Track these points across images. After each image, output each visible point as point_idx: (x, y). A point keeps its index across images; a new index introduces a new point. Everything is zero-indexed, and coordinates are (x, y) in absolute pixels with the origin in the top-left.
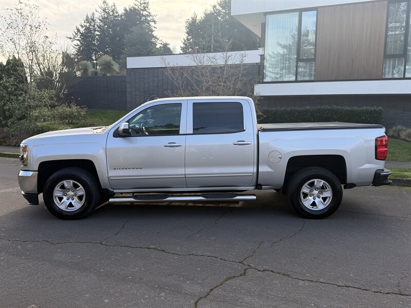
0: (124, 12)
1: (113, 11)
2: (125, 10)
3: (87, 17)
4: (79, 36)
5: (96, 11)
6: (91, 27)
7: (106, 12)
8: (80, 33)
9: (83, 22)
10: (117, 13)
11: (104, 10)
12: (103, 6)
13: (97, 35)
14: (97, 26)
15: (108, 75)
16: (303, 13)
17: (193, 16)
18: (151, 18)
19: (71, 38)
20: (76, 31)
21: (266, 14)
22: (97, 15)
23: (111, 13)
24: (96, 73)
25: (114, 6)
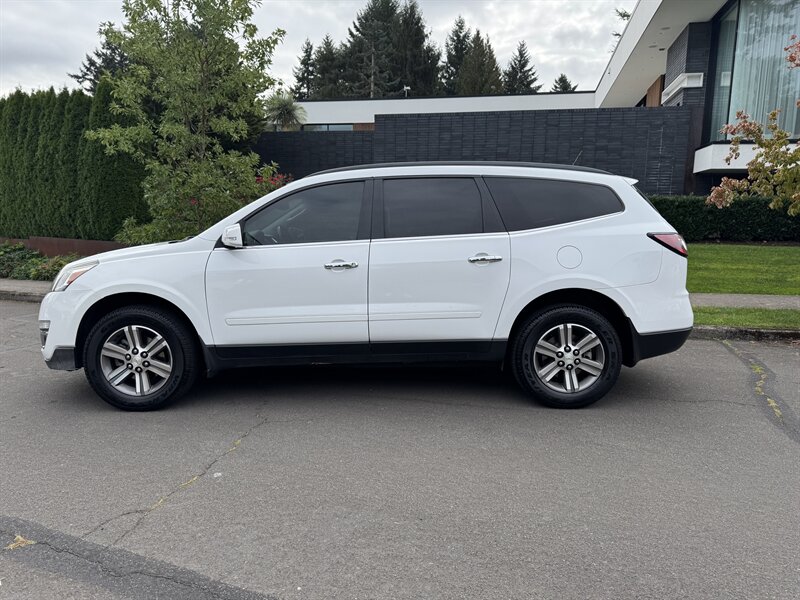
4: (93, 73)
9: (99, 47)
19: (77, 77)
20: (87, 63)
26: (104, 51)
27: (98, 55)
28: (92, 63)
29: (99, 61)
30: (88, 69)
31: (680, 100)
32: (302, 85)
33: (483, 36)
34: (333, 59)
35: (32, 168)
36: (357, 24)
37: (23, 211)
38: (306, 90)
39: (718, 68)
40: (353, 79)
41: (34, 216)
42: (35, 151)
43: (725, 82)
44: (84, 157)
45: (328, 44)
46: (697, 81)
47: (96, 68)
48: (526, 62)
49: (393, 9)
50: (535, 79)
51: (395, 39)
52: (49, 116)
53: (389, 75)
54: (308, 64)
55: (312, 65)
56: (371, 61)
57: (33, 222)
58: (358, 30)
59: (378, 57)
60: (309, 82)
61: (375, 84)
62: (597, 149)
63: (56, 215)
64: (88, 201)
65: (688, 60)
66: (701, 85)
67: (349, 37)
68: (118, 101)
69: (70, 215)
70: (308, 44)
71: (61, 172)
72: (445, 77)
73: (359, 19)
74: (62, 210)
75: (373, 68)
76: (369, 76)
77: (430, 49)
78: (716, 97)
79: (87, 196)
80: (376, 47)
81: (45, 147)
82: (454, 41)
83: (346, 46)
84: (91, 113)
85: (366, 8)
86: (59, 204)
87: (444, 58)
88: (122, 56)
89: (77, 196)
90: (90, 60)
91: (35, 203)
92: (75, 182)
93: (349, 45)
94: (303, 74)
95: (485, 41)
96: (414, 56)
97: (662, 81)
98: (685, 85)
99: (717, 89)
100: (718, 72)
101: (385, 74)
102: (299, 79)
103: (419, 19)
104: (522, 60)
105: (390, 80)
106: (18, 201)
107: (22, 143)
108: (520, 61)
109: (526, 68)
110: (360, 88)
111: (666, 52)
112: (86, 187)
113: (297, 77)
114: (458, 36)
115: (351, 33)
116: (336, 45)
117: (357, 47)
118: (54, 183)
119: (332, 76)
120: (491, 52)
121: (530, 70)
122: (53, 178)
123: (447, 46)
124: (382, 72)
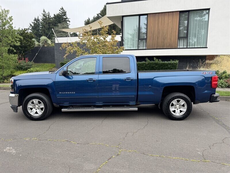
0: (54, 16)
1: (48, 16)
2: (55, 15)
3: (35, 18)
4: (31, 28)
6: (37, 23)
7: (45, 16)
8: (32, 26)
9: (33, 21)
10: (50, 17)
11: (44, 15)
13: (40, 27)
14: (41, 23)
15: (45, 46)
16: (141, 16)
17: (88, 19)
18: (67, 19)
21: (123, 16)
23: (47, 17)
24: (39, 45)
25: (49, 13)
90: (30, 24)
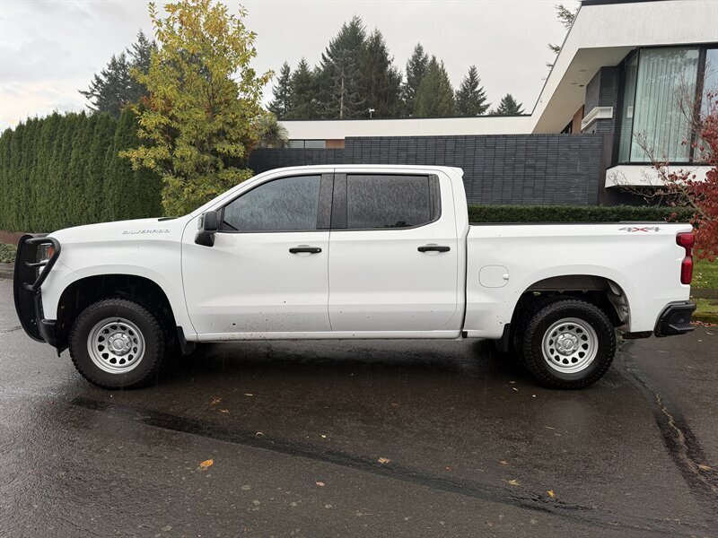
3: (114, 59)
4: (100, 90)
5: (128, 52)
7: (144, 55)
9: (106, 68)
11: (140, 52)
12: (139, 44)
15: (270, 146)
19: (86, 93)
20: (95, 82)
21: (640, 49)
22: (129, 59)
26: (110, 71)
27: (105, 75)
28: (99, 81)
29: (105, 80)
30: (96, 87)
31: (594, 127)
32: (280, 102)
33: (438, 61)
34: (308, 82)
35: (65, 176)
36: (329, 50)
37: (56, 211)
38: (283, 107)
39: (625, 103)
40: (325, 99)
41: (65, 215)
42: (68, 163)
43: (630, 115)
44: (110, 168)
45: (303, 66)
46: (608, 114)
47: (103, 85)
48: (477, 84)
49: (361, 38)
50: (484, 99)
51: (362, 65)
52: (81, 136)
53: (356, 95)
54: (286, 84)
55: (290, 84)
56: (341, 84)
57: (64, 220)
58: (330, 55)
59: (347, 80)
60: (287, 99)
61: (344, 104)
62: (526, 167)
63: (84, 215)
64: (111, 204)
65: (601, 96)
66: (611, 117)
67: (322, 61)
68: (144, 128)
69: (96, 215)
70: (286, 66)
71: (90, 180)
72: (405, 97)
73: (331, 46)
74: (89, 210)
75: (343, 90)
76: (339, 97)
77: (392, 74)
78: (623, 126)
79: (111, 200)
80: (346, 73)
81: (77, 159)
82: (413, 65)
83: (319, 69)
84: (116, 134)
85: (336, 37)
86: (86, 205)
87: (405, 80)
88: (125, 75)
89: (102, 200)
90: (97, 78)
91: (67, 204)
92: (101, 187)
93: (322, 68)
94: (281, 93)
95: (440, 66)
96: (378, 80)
97: (582, 112)
98: (598, 116)
99: (623, 120)
100: (625, 106)
101: (352, 96)
102: (278, 97)
103: (383, 47)
104: (473, 81)
105: (358, 100)
106: (52, 203)
107: (58, 155)
108: (470, 84)
109: (477, 89)
110: (331, 106)
111: (585, 87)
112: (111, 193)
113: (276, 94)
114: (417, 61)
115: (324, 58)
116: (311, 69)
117: (329, 70)
118: (83, 189)
119: (307, 96)
120: (445, 75)
121: (480, 91)
122: (83, 184)
123: (408, 69)
124: (350, 93)
